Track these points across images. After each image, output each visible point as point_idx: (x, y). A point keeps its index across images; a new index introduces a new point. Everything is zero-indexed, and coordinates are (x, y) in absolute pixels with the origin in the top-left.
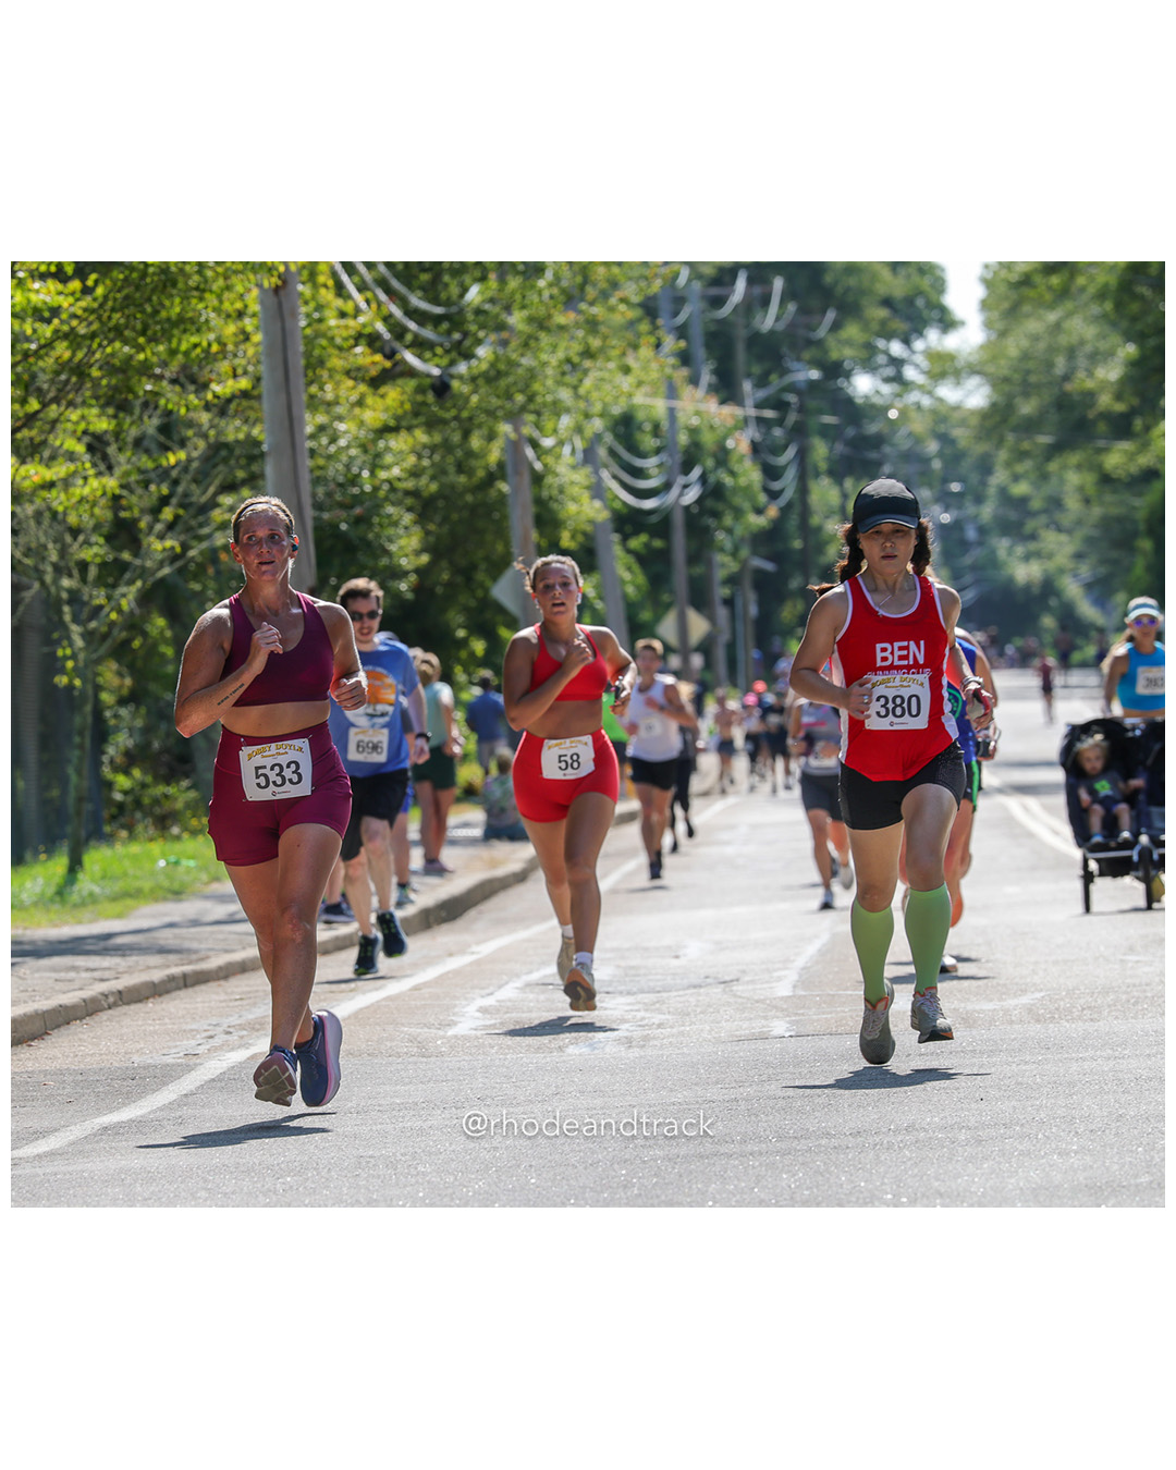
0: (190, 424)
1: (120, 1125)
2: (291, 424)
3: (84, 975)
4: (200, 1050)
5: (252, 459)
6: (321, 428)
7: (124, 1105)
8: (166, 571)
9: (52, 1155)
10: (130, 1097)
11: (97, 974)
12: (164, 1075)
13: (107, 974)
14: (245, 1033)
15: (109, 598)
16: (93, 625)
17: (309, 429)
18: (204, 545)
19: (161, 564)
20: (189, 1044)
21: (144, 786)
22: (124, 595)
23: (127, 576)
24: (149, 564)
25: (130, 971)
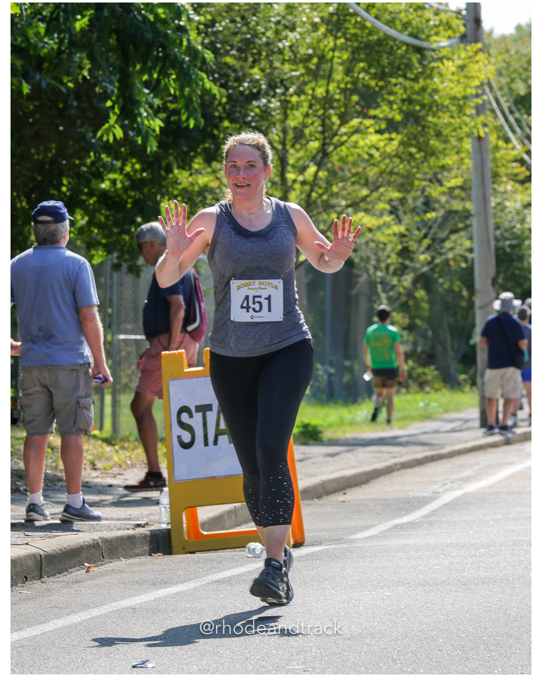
0: (438, 201)
1: (403, 524)
2: (485, 201)
3: (386, 455)
4: (440, 490)
5: (467, 218)
6: (499, 204)
7: (404, 515)
8: (425, 269)
9: (372, 538)
10: (408, 511)
11: (392, 455)
12: (423, 502)
13: (395, 455)
14: (460, 483)
15: (399, 281)
16: (391, 293)
17: (493, 204)
18: (443, 257)
19: (423, 266)
20: (434, 487)
21: (413, 368)
22: (406, 280)
23: (407, 271)
24: (418, 265)
25: (407, 453)
